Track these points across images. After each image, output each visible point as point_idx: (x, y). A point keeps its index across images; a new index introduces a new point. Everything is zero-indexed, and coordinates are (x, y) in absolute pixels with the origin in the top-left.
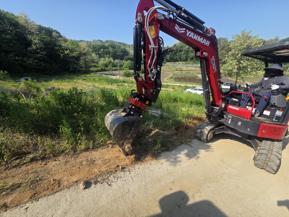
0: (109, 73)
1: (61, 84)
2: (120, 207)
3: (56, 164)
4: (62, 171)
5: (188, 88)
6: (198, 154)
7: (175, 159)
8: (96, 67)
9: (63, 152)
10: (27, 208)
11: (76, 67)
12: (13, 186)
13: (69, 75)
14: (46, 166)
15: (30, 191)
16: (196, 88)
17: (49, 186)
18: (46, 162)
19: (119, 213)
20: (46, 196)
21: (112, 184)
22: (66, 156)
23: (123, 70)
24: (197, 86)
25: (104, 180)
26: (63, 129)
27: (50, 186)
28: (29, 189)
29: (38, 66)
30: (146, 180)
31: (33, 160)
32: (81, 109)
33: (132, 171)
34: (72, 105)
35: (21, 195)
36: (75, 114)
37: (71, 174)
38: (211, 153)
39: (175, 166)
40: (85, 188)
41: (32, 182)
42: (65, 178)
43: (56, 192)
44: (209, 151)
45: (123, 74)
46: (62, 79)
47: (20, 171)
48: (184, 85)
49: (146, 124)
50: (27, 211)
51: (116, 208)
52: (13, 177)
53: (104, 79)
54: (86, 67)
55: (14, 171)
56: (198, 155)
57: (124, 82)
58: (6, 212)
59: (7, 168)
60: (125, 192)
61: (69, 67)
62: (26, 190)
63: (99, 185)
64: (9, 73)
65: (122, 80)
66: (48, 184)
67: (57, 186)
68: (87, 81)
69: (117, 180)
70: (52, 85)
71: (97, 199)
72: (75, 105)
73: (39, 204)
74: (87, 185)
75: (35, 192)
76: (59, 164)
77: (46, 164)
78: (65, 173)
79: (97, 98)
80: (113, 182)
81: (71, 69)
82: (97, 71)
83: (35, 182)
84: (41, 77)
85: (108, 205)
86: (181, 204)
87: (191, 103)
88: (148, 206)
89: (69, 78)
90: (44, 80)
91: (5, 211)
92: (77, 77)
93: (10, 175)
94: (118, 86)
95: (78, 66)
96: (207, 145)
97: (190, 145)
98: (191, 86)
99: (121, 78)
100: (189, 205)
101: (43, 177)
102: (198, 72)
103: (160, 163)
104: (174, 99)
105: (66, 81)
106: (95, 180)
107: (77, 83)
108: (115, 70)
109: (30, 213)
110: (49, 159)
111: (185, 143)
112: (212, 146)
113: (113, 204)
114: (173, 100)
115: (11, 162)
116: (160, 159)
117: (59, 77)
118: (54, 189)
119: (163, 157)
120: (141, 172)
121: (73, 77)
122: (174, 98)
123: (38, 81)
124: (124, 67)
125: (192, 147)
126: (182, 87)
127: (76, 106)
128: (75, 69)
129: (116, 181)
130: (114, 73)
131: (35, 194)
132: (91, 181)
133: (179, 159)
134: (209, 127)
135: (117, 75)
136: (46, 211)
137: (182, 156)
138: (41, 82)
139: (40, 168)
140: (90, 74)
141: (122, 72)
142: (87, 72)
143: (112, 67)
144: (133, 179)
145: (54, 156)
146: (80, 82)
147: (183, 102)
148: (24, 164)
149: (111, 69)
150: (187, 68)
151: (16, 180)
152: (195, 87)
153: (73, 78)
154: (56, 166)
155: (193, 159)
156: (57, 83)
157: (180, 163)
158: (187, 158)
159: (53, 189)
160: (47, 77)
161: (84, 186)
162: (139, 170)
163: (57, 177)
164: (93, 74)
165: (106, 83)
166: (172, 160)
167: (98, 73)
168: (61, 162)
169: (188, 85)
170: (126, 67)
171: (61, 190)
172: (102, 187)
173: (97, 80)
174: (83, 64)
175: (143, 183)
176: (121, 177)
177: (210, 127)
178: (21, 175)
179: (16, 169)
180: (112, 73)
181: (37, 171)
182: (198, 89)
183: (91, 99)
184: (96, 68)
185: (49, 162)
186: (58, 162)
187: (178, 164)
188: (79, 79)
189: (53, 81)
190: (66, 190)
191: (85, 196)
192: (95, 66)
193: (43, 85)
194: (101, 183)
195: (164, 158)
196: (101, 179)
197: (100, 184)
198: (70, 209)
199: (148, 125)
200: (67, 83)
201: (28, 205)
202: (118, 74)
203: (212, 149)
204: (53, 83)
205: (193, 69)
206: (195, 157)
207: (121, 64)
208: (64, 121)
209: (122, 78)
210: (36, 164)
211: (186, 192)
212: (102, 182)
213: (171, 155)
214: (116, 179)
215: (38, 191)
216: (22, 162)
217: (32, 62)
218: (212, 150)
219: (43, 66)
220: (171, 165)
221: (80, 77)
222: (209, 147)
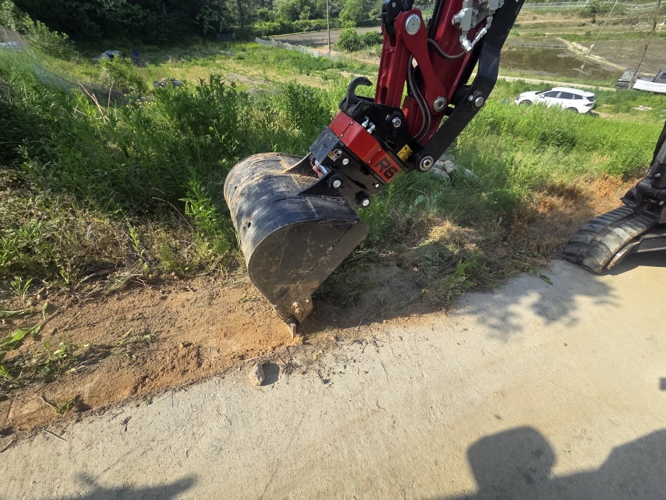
0: (301, 39)
1: (188, 73)
2: (359, 456)
3: (188, 300)
4: (203, 320)
5: (527, 90)
6: (574, 308)
7: (503, 319)
8: (267, 20)
9: (201, 267)
10: (126, 422)
11: (216, 18)
12: (91, 350)
13: (204, 44)
14: (166, 303)
15: (133, 370)
16: (554, 90)
17: (175, 361)
18: (163, 293)
19: (357, 473)
20: (170, 393)
21: (334, 378)
22: (209, 281)
23: (340, 27)
24: (555, 83)
25: (310, 363)
26: (194, 208)
27: (178, 360)
28: (130, 364)
29: (131, 19)
30: (423, 376)
31: (131, 285)
32: (238, 146)
33: (382, 343)
34: (212, 134)
35: (113, 376)
36: (224, 161)
37: (225, 330)
38: (614, 308)
39: (505, 340)
40: (263, 384)
41: (135, 346)
42: (212, 342)
43: (191, 384)
44: (606, 302)
45: (339, 40)
46: (188, 57)
47: (105, 312)
48: (517, 79)
49: (417, 202)
50: (126, 430)
51: (347, 457)
52: (91, 325)
53: (290, 56)
54: (242, 21)
55: (91, 311)
56: (574, 314)
57: (341, 66)
58: (78, 424)
59: (76, 301)
60: (369, 410)
61: (202, 20)
62: (123, 365)
63: (297, 376)
64: (71, 38)
65: (336, 61)
66: (171, 354)
67: (194, 362)
68: (247, 64)
69: (345, 367)
70: (168, 73)
71: (297, 419)
72: (221, 133)
73: (155, 412)
74: (268, 373)
75: (143, 374)
76: (195, 300)
77: (164, 298)
78: (211, 328)
79: (277, 114)
80: (334, 373)
81: (206, 26)
82: (269, 33)
83: (141, 347)
84: (143, 51)
85: (324, 445)
86: (531, 470)
87: (544, 139)
88: (436, 463)
89: (205, 54)
90: (150, 60)
91: (77, 421)
92: (222, 52)
93: (84, 321)
94: (326, 78)
95: (222, 15)
96: (599, 283)
97: (545, 277)
98: (536, 81)
99: (333, 53)
100: (557, 479)
101: (161, 332)
102: (570, 31)
103: (460, 328)
104: (491, 124)
105: (198, 62)
106: (287, 362)
107: (225, 69)
108: (318, 28)
109: (134, 435)
110: (169, 284)
111: (531, 271)
112: (614, 285)
113: (338, 443)
114: (488, 128)
115: (81, 288)
116: (458, 314)
117: (182, 51)
118: (188, 370)
119: (466, 310)
120: (409, 350)
121: (214, 50)
122: (491, 119)
123: (138, 63)
124: (340, 19)
125: (551, 284)
126: (508, 84)
127: (223, 137)
128: (215, 24)
129: (343, 370)
130: (315, 40)
131: (144, 378)
132: (277, 363)
133: (514, 321)
134: (625, 231)
135: (321, 45)
136: (171, 436)
137: (523, 309)
138: (144, 66)
139: (151, 308)
140: (253, 41)
141: (336, 35)
142: (247, 36)
143: (311, 18)
144: (386, 368)
145: (181, 278)
146: (230, 65)
147: (516, 135)
148: (113, 292)
149: (307, 23)
150: (535, 18)
151: (99, 336)
152: (548, 87)
153: (214, 54)
154: (188, 305)
155: (558, 326)
156: (179, 67)
157: (518, 335)
158: (540, 320)
159: (185, 372)
160: (156, 51)
161: (259, 378)
162: (402, 342)
163: (194, 337)
164: (261, 43)
165: (294, 68)
166: (494, 321)
167: (273, 38)
168: (199, 296)
169: (527, 80)
170: (349, 18)
171: (204, 379)
172: (306, 386)
173: (271, 59)
174: (234, 9)
175: (417, 386)
176: (355, 361)
177: (630, 229)
178: (108, 324)
179: (95, 305)
180: (308, 39)
181: (145, 315)
182: (559, 95)
183: (262, 115)
184: (268, 24)
185: (170, 292)
186: (190, 295)
187: (513, 336)
188: (229, 58)
189: (170, 61)
190: (217, 382)
191: (264, 406)
192: (265, 17)
193: (150, 74)
194: (304, 373)
195: (469, 313)
196: (301, 360)
197: (300, 375)
198: (228, 438)
199: (422, 205)
200: (201, 68)
201: (129, 411)
202: (325, 42)
203: (615, 297)
204: (170, 68)
205: (559, 19)
206: (565, 320)
207: (333, 8)
208: (194, 185)
209: (335, 55)
210: (139, 294)
211: (545, 431)
212: (304, 368)
213: (489, 304)
214: (341, 365)
215: (150, 372)
216: (106, 289)
217: (114, 6)
218: (614, 300)
219: (140, 16)
220: (491, 336)
221: (229, 52)
222: (605, 289)
